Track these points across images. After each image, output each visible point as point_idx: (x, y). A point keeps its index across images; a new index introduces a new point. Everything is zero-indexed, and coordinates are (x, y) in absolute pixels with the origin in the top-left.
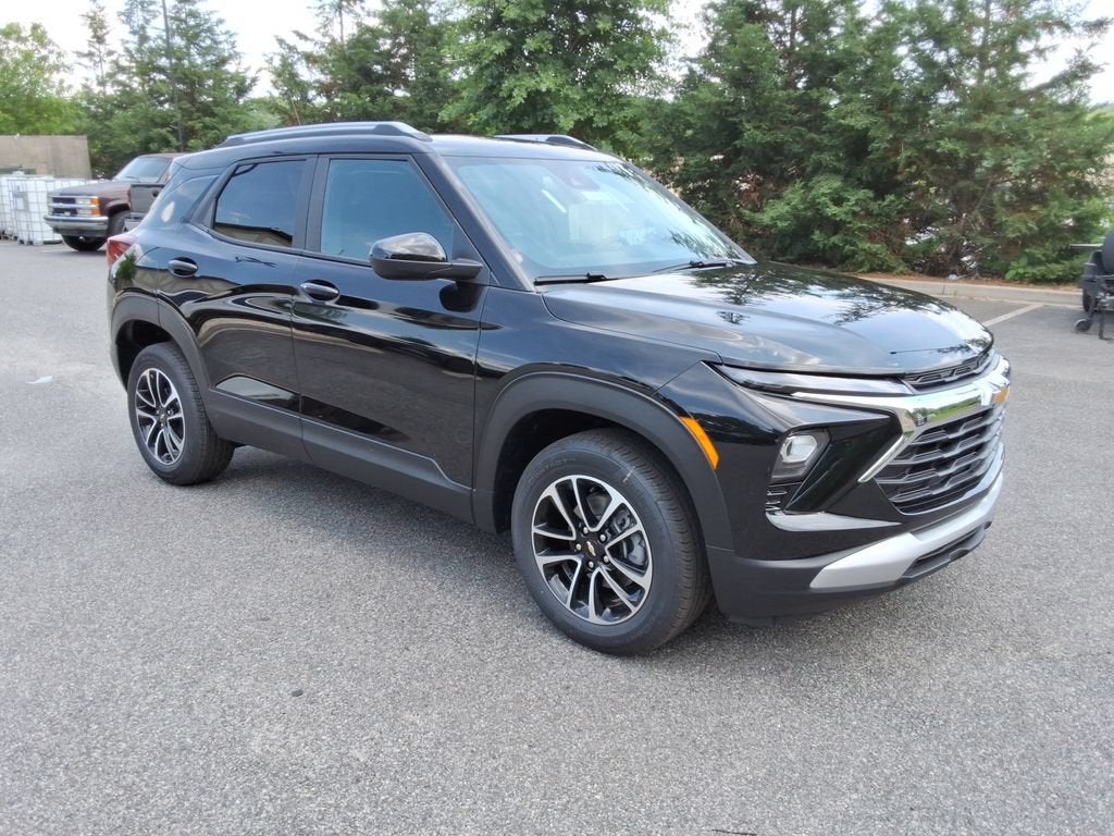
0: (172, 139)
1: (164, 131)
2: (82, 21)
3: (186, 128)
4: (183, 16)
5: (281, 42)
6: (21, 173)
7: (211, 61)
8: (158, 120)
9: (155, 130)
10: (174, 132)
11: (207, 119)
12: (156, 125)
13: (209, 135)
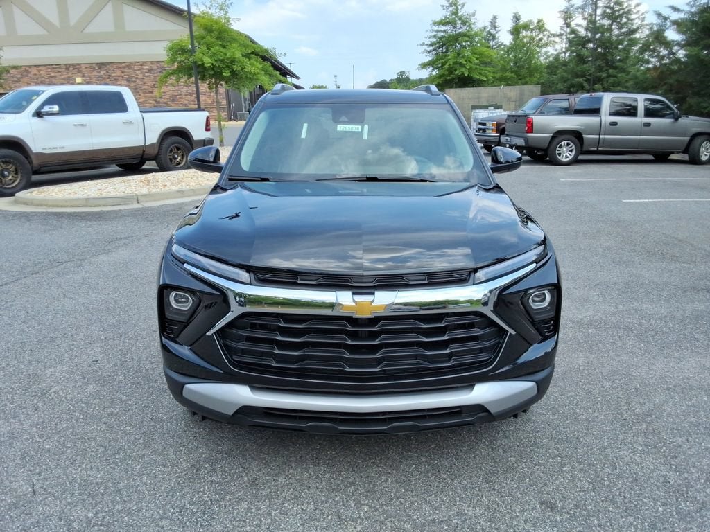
0: (585, 84)
1: (581, 80)
2: (559, 15)
3: (596, 77)
4: (612, 4)
5: (659, 15)
6: (492, 108)
7: (625, 32)
8: (579, 73)
9: (576, 80)
10: (587, 80)
11: (611, 71)
12: (578, 76)
13: (609, 81)
